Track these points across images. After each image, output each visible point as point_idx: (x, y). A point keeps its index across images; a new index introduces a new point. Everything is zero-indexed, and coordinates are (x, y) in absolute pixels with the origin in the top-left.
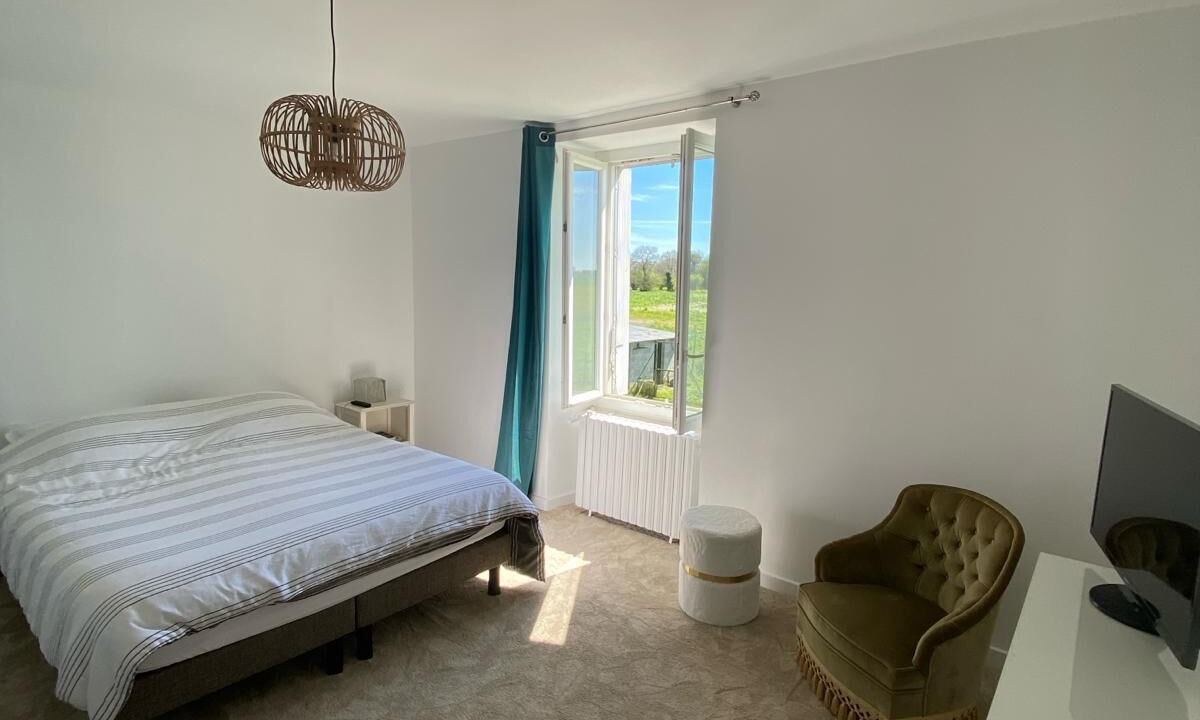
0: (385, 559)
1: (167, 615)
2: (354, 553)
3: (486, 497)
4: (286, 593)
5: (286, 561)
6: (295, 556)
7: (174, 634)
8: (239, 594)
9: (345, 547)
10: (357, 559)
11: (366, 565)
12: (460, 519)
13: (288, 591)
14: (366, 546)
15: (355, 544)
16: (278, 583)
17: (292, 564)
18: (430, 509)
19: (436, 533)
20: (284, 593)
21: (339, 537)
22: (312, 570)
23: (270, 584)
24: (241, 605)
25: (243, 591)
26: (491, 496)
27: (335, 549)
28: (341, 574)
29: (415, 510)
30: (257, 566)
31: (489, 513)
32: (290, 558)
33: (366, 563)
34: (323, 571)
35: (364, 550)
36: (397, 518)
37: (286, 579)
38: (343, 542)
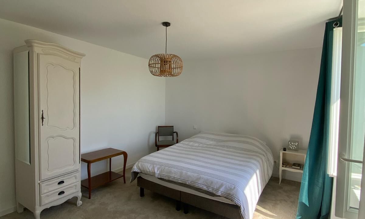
0: (180, 183)
1: (139, 167)
2: (173, 176)
3: (222, 185)
4: (156, 176)
5: (161, 168)
6: (163, 168)
7: (138, 171)
8: (150, 170)
9: (172, 173)
10: (173, 178)
11: (175, 181)
12: (208, 187)
13: (157, 175)
14: (177, 176)
15: (175, 174)
16: (156, 172)
17: (161, 170)
18: (199, 177)
19: (196, 185)
20: (156, 175)
21: (173, 170)
22: (163, 174)
23: (155, 172)
24: (149, 172)
25: (150, 169)
26: (224, 186)
27: (170, 172)
28: (168, 179)
29: (196, 175)
30: (156, 166)
31: (220, 191)
32: (162, 168)
33: (175, 180)
34: (165, 176)
35: (176, 177)
36: (189, 173)
37: (158, 173)
38: (173, 172)
